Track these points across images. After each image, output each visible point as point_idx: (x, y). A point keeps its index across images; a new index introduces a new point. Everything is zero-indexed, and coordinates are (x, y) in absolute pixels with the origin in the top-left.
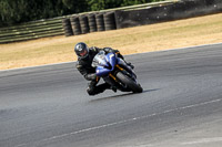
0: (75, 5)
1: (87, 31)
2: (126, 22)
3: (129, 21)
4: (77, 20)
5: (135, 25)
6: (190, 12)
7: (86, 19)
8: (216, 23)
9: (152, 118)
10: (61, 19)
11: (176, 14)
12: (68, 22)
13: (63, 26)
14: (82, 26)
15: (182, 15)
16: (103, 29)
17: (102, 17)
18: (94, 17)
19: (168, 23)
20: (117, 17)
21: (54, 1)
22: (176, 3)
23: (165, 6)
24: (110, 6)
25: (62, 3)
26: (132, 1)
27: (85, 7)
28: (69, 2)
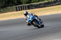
0: (18, 3)
1: (22, 10)
3: (33, 7)
4: (19, 7)
5: (35, 8)
10: (14, 7)
11: (46, 5)
12: (16, 7)
13: (15, 9)
16: (26, 9)
17: (26, 6)
18: (23, 6)
19: (44, 8)
20: (30, 6)
21: (12, 2)
22: (46, 3)
23: (43, 3)
24: (28, 3)
25: (15, 2)
26: (34, 2)
27: (21, 3)
28: (17, 2)
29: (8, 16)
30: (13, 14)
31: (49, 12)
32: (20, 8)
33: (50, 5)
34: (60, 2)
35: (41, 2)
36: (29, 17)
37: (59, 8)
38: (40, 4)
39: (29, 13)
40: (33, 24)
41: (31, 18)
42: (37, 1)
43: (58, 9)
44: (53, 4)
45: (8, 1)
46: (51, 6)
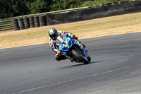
0: (21, 10)
1: (29, 27)
2: (53, 21)
3: (55, 21)
4: (22, 20)
5: (59, 23)
6: (93, 15)
7: (28, 19)
8: (110, 22)
9: (69, 83)
10: (12, 19)
11: (85, 16)
12: (16, 21)
13: (13, 24)
14: (25, 23)
15: (89, 16)
16: (39, 26)
17: (38, 18)
18: (33, 18)
19: (80, 22)
20: (47, 18)
21: (7, 8)
23: (78, 11)
24: (43, 11)
26: (57, 8)
27: (27, 11)
30: (9, 37)
31: (92, 32)
32: (25, 21)
34: (116, 8)
35: (74, 7)
37: (115, 21)
38: (71, 13)
39: (60, 32)
42: (64, 7)
43: (112, 25)
44: (102, 14)
46: (95, 18)
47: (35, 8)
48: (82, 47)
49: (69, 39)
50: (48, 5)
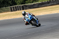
1: (16, 10)
4: (13, 7)
5: (29, 9)
7: (16, 7)
10: (9, 7)
11: (40, 6)
12: (11, 8)
16: (20, 10)
17: (20, 7)
18: (18, 7)
20: (24, 7)
21: (7, 2)
22: (40, 3)
23: (37, 4)
24: (22, 4)
25: (9, 3)
26: (28, 3)
27: (15, 4)
28: (11, 3)
29: (3, 17)
30: (8, 14)
33: (43, 6)
34: (53, 3)
35: (35, 2)
36: (27, 17)
37: (52, 8)
38: (34, 5)
39: (27, 13)
40: (31, 23)
41: (29, 17)
42: (31, 2)
45: (3, 2)
47: (19, 3)
48: (36, 19)
49: (30, 16)
50: (24, 1)
